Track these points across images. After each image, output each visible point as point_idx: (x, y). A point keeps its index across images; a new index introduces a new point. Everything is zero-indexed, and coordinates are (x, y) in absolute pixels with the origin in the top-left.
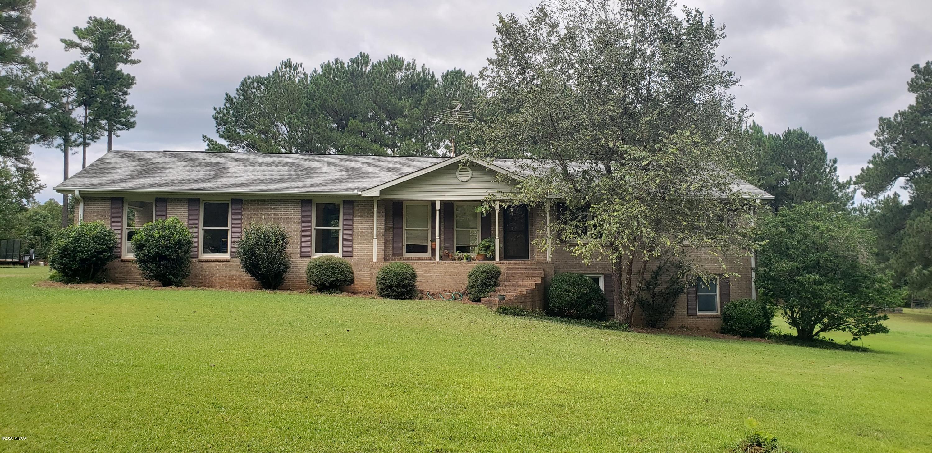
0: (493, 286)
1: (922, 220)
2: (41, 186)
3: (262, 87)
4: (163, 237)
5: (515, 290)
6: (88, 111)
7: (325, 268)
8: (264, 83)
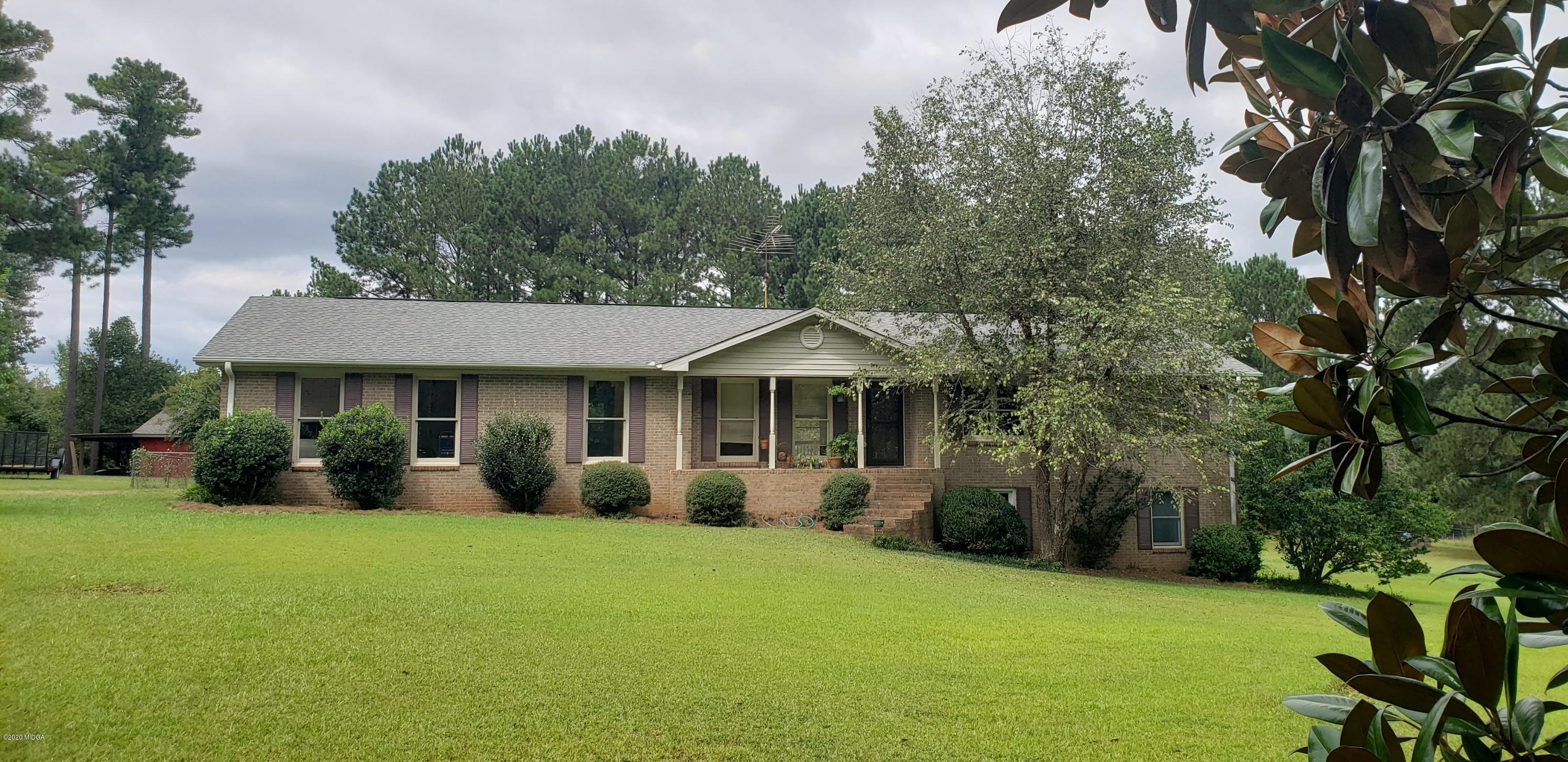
0: (861, 506)
1: (1460, 402)
2: (35, 342)
3: (412, 178)
4: (368, 434)
5: (895, 512)
6: (115, 214)
7: (611, 480)
8: (415, 173)
